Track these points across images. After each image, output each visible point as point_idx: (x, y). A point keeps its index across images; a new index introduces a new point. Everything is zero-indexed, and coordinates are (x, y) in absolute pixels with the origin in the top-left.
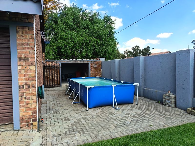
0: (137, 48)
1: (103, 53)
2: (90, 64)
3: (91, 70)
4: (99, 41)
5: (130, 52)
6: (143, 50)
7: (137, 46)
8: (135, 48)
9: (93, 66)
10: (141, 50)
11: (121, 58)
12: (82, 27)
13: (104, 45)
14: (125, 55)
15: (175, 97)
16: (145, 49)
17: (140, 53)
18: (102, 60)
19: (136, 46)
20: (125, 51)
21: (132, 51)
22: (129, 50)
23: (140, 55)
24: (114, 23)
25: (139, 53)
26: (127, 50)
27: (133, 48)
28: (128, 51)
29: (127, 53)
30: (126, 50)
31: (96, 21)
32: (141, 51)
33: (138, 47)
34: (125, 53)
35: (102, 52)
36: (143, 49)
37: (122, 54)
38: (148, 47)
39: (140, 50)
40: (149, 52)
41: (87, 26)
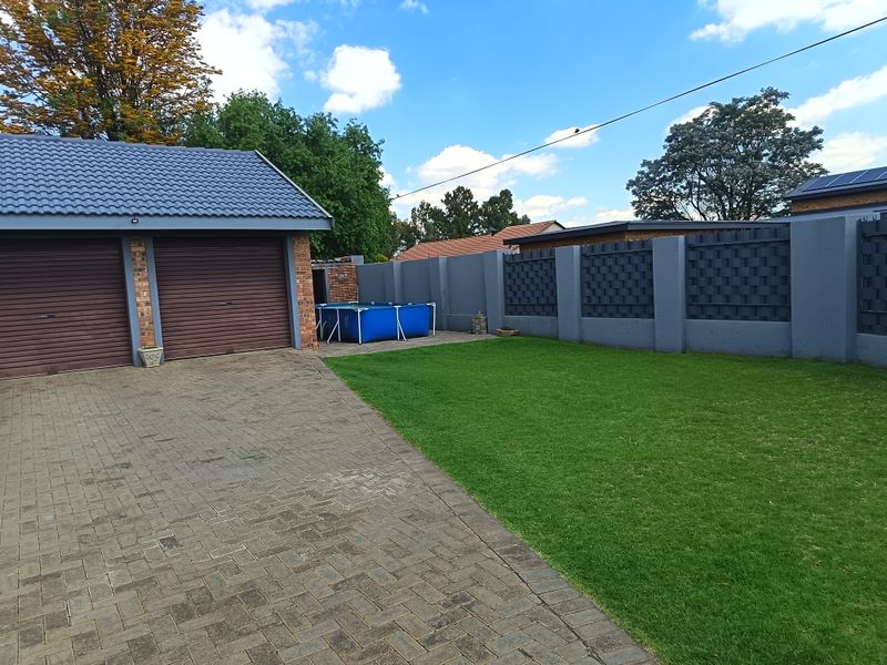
0: (464, 198)
1: (353, 239)
2: (327, 273)
3: (331, 287)
4: (341, 208)
5: (436, 213)
6: (486, 205)
7: (463, 188)
8: (456, 196)
9: (336, 278)
10: (480, 205)
11: (401, 238)
12: (288, 166)
13: (353, 216)
14: (415, 228)
15: (486, 320)
16: (493, 201)
17: (475, 217)
18: (358, 260)
19: (460, 189)
20: (414, 210)
21: (444, 208)
22: (432, 206)
23: (478, 227)
24: (377, 151)
25: (471, 217)
26: (422, 206)
27: (448, 195)
28: (427, 209)
29: (424, 220)
30: (418, 207)
31: (327, 147)
32: (481, 210)
33: (467, 194)
34: (414, 221)
35: (349, 235)
36: (487, 200)
37: (404, 224)
38: (506, 194)
39: (475, 205)
40: (511, 211)
41: (303, 162)
